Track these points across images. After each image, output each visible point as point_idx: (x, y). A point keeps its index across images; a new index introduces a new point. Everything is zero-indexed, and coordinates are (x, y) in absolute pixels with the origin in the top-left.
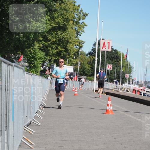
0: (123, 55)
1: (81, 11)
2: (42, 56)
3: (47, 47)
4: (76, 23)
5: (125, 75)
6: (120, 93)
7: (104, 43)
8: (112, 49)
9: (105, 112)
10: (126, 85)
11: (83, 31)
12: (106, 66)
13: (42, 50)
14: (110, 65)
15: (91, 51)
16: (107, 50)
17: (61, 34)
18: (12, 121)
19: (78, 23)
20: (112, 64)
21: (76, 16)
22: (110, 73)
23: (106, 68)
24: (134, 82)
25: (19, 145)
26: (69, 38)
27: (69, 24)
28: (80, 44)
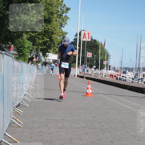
0: (101, 44)
1: (65, 5)
2: (30, 45)
3: (34, 38)
4: (60, 16)
5: (103, 62)
6: (99, 77)
7: (85, 34)
8: (92, 39)
9: (85, 94)
10: (104, 71)
11: (66, 23)
12: (86, 54)
13: (29, 40)
14: (90, 53)
15: (73, 41)
16: (87, 40)
17: (47, 26)
18: (2, 103)
19: (61, 16)
20: (92, 52)
21: (59, 10)
22: (90, 60)
23: (86, 56)
24: (111, 68)
25: (8, 124)
26: (53, 30)
27: (54, 17)
28: (63, 35)
